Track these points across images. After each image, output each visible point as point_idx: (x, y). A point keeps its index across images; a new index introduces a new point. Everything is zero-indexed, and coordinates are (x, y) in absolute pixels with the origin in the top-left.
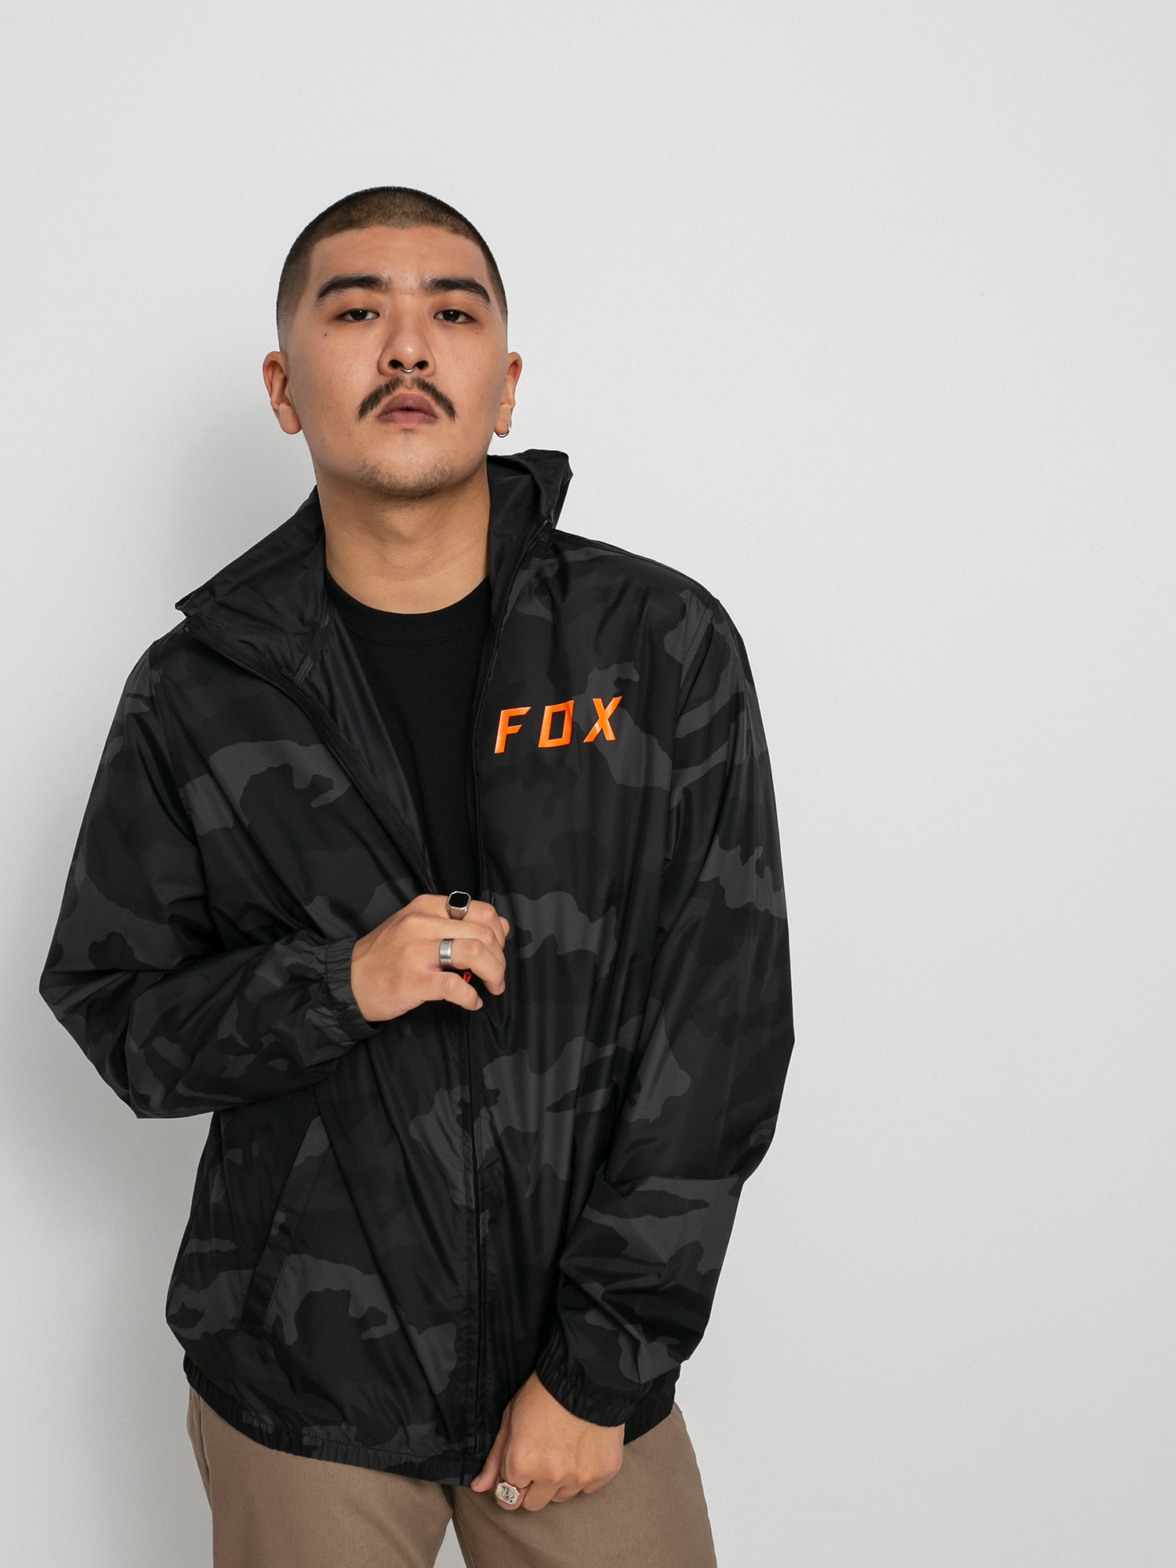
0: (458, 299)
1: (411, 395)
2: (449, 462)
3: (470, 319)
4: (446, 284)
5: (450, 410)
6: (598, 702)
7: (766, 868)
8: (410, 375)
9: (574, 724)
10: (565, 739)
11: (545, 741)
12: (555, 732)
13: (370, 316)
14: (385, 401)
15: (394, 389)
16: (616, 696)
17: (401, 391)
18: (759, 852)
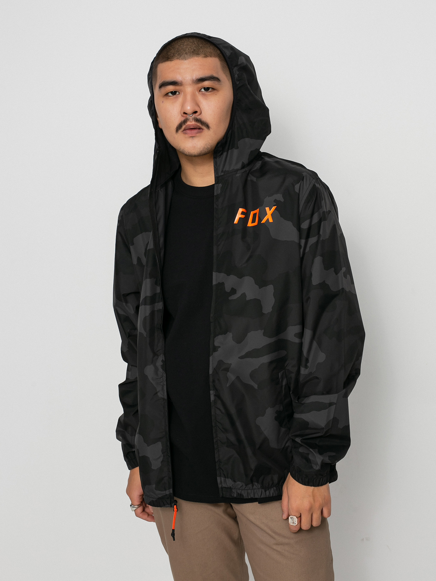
0: (207, 84)
1: (192, 124)
2: (209, 144)
3: (213, 89)
4: (202, 80)
5: (208, 127)
6: (267, 209)
7: (348, 275)
8: (191, 117)
9: (259, 217)
10: (256, 223)
11: (250, 224)
12: (253, 221)
13: (177, 93)
14: (184, 127)
15: (186, 123)
16: (274, 206)
17: (189, 123)
18: (344, 269)
